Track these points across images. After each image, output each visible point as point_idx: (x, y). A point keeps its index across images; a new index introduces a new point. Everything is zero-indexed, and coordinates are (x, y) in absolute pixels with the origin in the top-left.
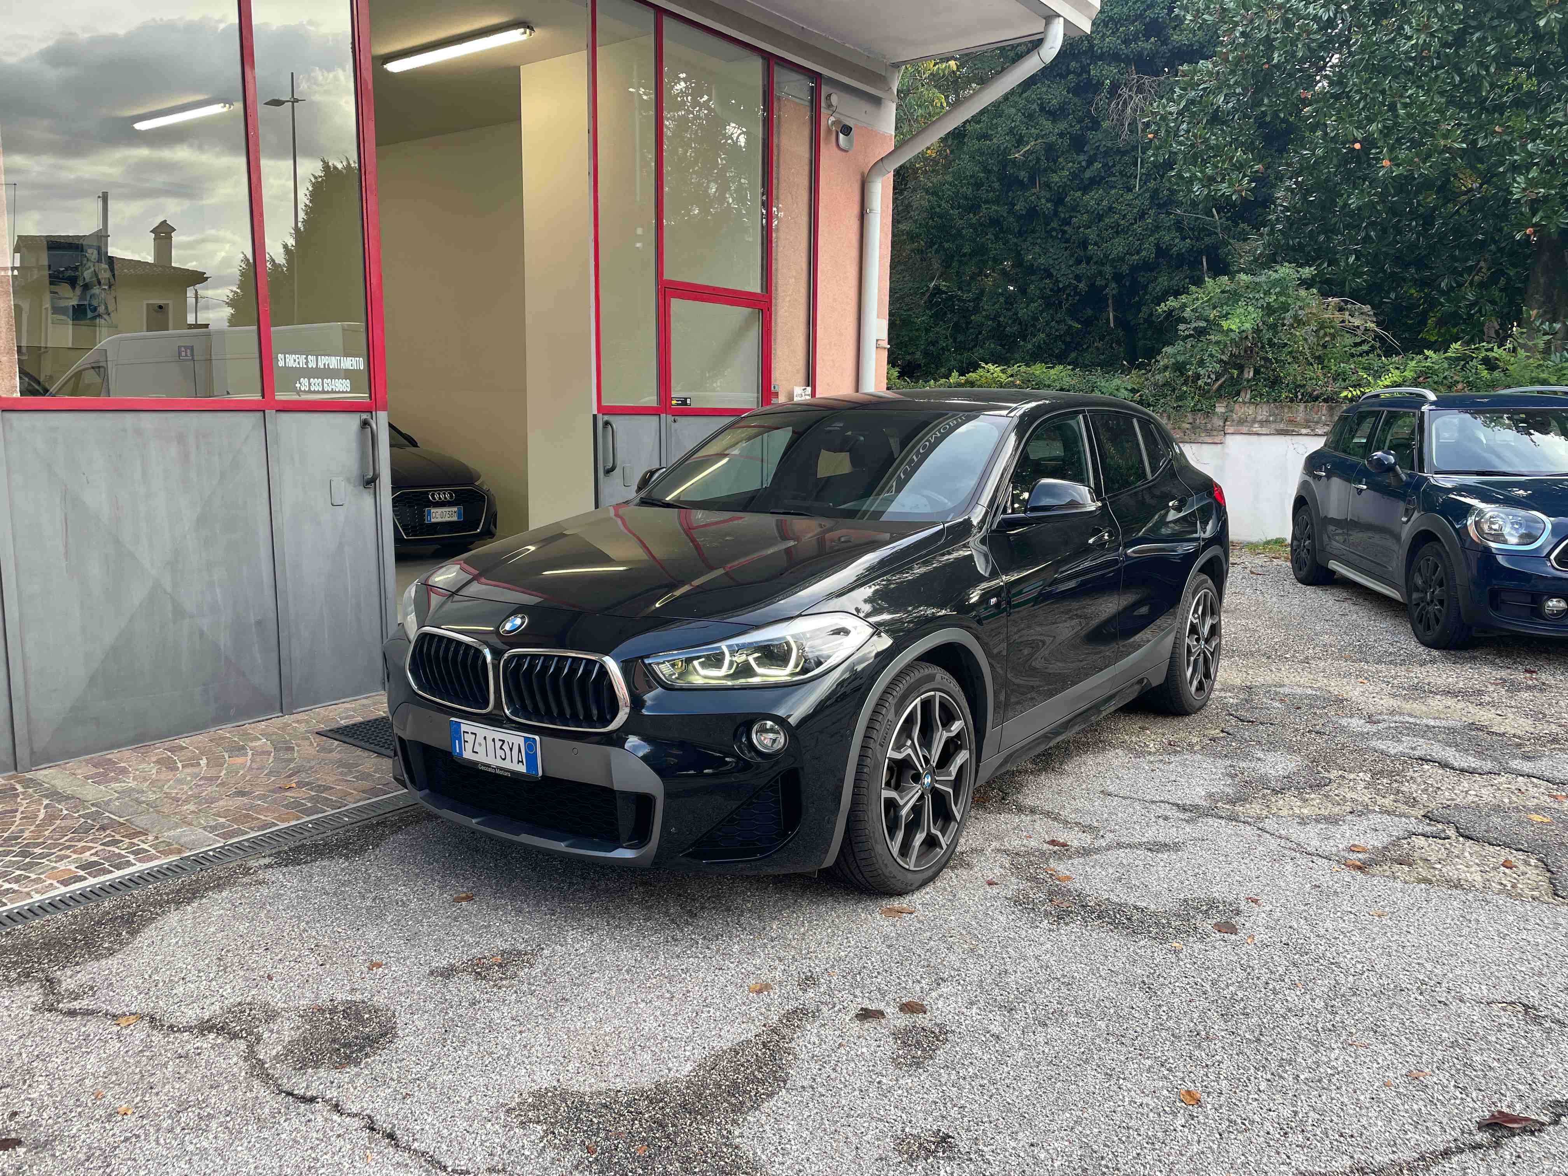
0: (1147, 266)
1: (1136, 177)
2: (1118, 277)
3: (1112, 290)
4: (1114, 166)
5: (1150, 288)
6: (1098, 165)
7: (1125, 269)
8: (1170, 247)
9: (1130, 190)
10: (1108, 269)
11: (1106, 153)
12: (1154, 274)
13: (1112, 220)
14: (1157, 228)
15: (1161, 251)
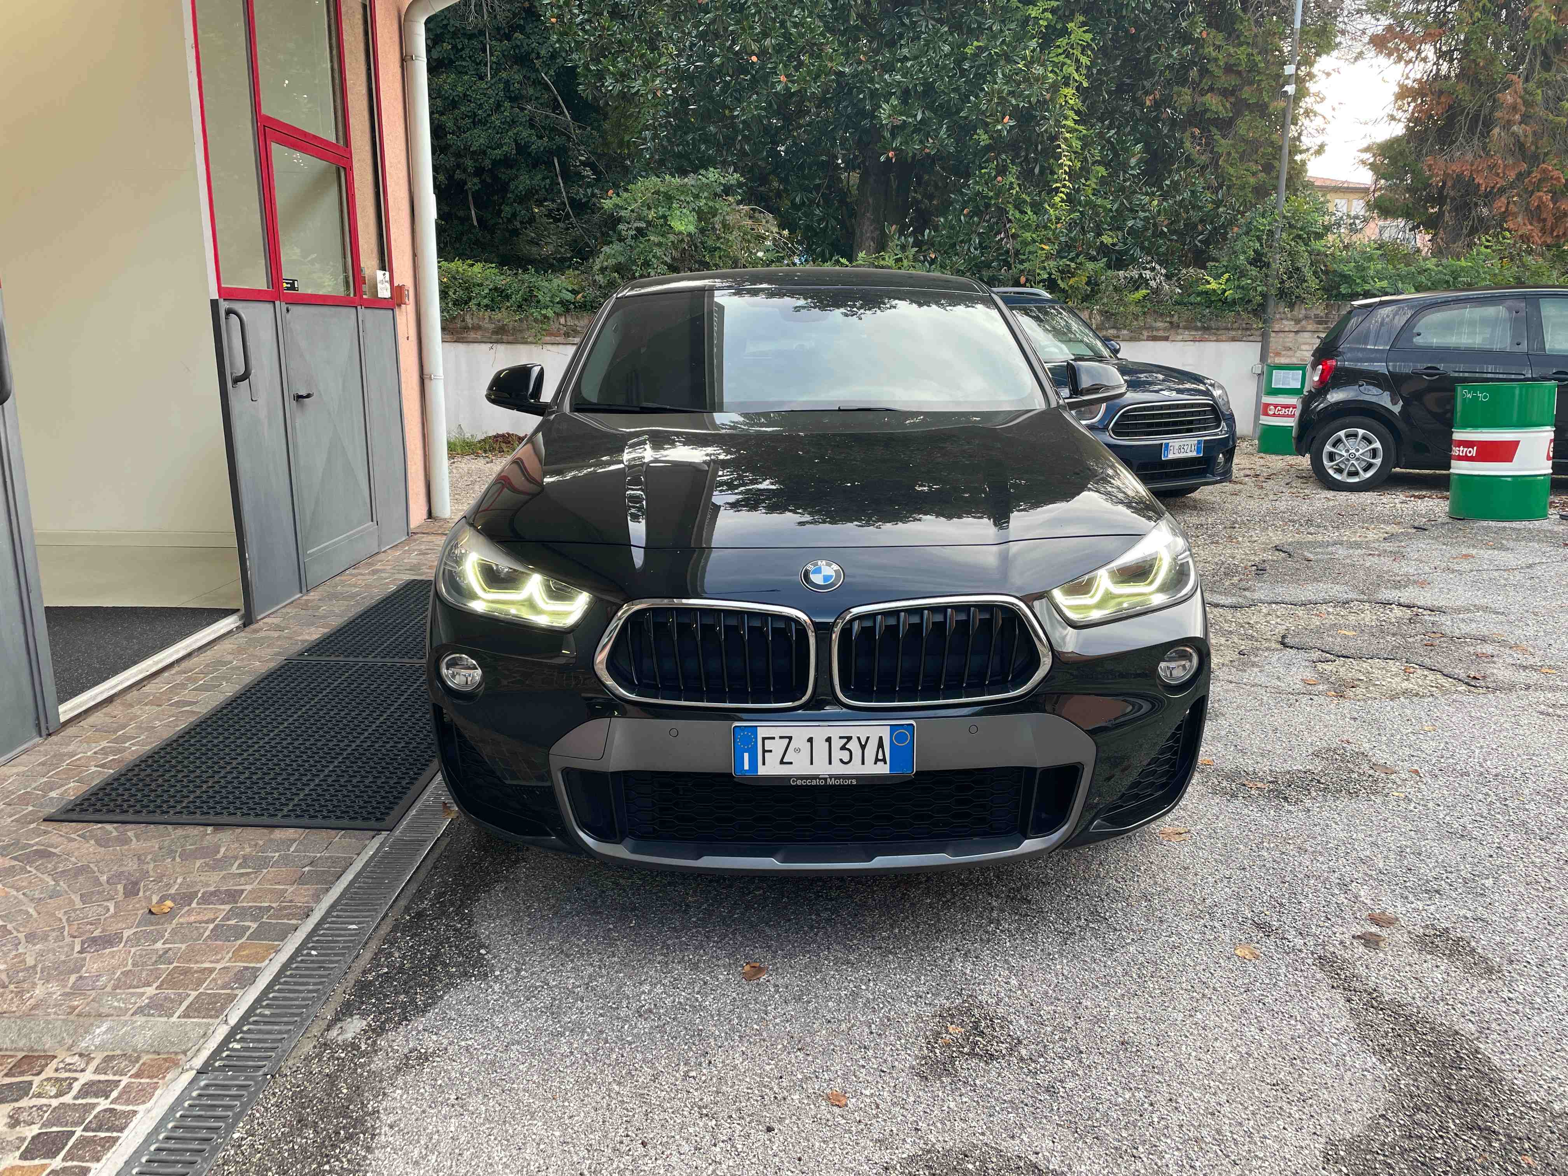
0: (507, 162)
1: (486, 65)
2: (479, 171)
3: (473, 184)
4: (463, 49)
5: (512, 187)
6: (447, 46)
7: (487, 163)
8: (527, 145)
9: (481, 78)
10: (469, 163)
11: (454, 35)
12: (514, 171)
13: (468, 109)
14: (513, 123)
15: (522, 148)
